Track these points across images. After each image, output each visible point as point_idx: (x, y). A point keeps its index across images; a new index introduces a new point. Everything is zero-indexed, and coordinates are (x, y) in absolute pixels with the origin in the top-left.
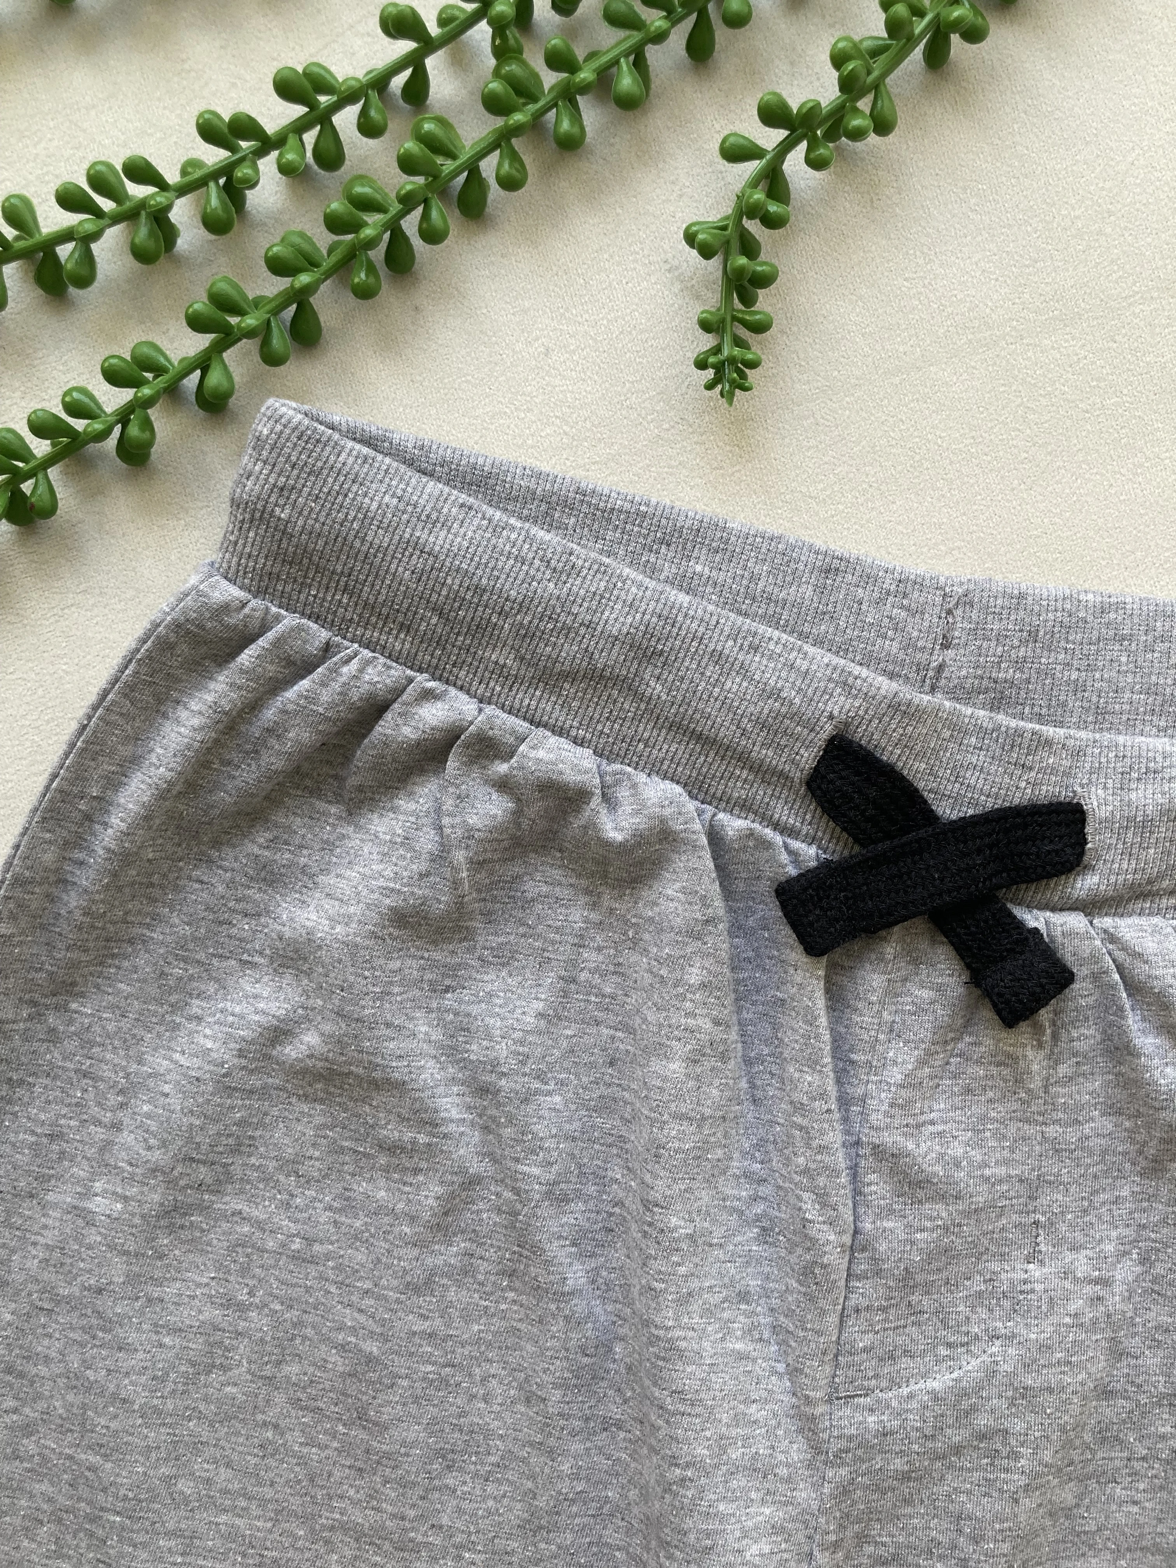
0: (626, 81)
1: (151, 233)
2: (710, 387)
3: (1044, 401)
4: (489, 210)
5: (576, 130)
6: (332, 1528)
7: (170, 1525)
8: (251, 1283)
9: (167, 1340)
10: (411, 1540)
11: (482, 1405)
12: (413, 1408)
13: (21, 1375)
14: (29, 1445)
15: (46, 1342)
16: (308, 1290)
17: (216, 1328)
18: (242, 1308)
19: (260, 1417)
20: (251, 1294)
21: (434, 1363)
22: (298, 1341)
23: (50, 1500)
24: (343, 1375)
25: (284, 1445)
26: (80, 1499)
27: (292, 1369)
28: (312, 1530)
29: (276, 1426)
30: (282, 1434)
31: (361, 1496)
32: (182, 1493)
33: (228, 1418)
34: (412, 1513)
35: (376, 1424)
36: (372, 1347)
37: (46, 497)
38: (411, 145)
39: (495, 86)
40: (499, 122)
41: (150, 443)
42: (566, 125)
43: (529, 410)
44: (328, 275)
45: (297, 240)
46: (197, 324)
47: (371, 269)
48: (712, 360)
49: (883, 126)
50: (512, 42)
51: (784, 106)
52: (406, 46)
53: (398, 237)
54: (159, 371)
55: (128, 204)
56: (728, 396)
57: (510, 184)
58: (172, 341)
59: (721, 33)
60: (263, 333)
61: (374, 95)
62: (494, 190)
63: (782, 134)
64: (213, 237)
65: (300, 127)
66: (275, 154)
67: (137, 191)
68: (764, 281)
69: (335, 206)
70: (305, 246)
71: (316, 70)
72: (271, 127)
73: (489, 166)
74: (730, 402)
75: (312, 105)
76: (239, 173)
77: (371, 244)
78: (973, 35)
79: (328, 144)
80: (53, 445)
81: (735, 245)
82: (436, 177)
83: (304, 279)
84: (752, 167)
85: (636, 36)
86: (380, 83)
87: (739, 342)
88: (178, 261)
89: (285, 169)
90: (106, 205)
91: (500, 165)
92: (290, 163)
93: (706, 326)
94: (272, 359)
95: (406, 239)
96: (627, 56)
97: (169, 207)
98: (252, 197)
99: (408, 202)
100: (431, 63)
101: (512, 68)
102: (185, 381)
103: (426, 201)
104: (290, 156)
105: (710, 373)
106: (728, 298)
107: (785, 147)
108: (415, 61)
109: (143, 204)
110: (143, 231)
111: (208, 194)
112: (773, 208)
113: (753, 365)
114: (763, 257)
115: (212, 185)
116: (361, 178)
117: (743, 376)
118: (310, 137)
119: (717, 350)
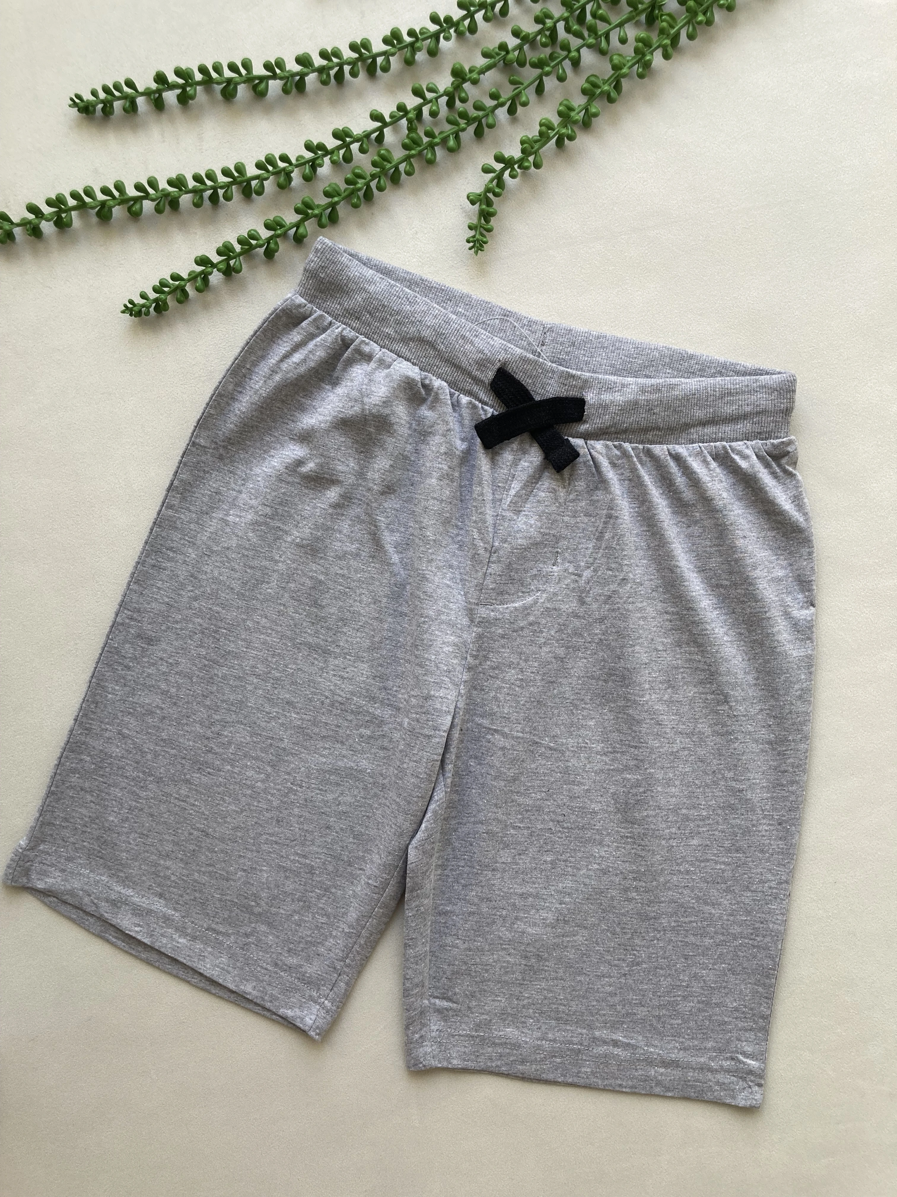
0: (452, 143)
1: (285, 179)
2: (470, 249)
3: (588, 266)
4: (401, 182)
5: (433, 158)
6: (301, 644)
7: (243, 637)
8: (281, 553)
9: (248, 570)
10: (329, 650)
11: (358, 604)
12: (334, 601)
13: (196, 578)
14: (196, 604)
15: (206, 567)
16: (300, 557)
17: (266, 568)
18: (277, 562)
19: (279, 601)
20: (280, 557)
21: (343, 586)
22: (295, 575)
23: (201, 625)
24: (310, 588)
25: (286, 612)
26: (212, 624)
27: (292, 585)
28: (294, 644)
29: (284, 605)
30: (286, 608)
31: (313, 633)
32: (248, 626)
33: (268, 600)
34: (330, 640)
35: (320, 605)
36: (322, 577)
37: (239, 266)
38: (376, 158)
39: (406, 141)
40: (407, 152)
41: (277, 251)
42: (429, 156)
43: (408, 252)
44: (343, 199)
45: (334, 186)
46: (297, 211)
47: (359, 198)
48: (471, 239)
49: (537, 166)
50: (414, 126)
51: (504, 157)
52: (379, 124)
53: (368, 187)
54: (282, 226)
55: (278, 169)
56: (476, 253)
57: (409, 174)
58: (286, 217)
59: (486, 130)
60: (319, 217)
61: (365, 140)
62: (403, 175)
63: (503, 165)
64: (305, 182)
65: (339, 148)
66: (329, 156)
67: (282, 165)
68: (493, 214)
69: (348, 176)
70: (337, 189)
71: (346, 129)
72: (329, 147)
73: (402, 167)
74: (477, 255)
75: (344, 141)
76: (318, 162)
77: (360, 189)
78: (571, 138)
79: (348, 154)
80: (242, 248)
81: (484, 200)
82: (384, 169)
83: (336, 199)
84: (492, 175)
85: (456, 128)
86: (368, 135)
87: (482, 234)
88: (291, 189)
89: (333, 162)
90: (270, 168)
91: (406, 167)
92: (335, 160)
93: (470, 228)
94: (321, 226)
95: (372, 189)
96: (452, 134)
97: (292, 172)
98: (319, 170)
99: (373, 176)
100: (385, 130)
101: (413, 135)
102: (289, 232)
103: (379, 177)
104: (335, 158)
105: (471, 244)
106: (480, 219)
107: (503, 170)
108: (380, 130)
109: (284, 169)
110: (282, 179)
111: (305, 168)
112: (497, 190)
113: (485, 243)
114: (494, 206)
115: (307, 165)
116: (358, 167)
117: (482, 246)
118: (342, 152)
119: (474, 237)
